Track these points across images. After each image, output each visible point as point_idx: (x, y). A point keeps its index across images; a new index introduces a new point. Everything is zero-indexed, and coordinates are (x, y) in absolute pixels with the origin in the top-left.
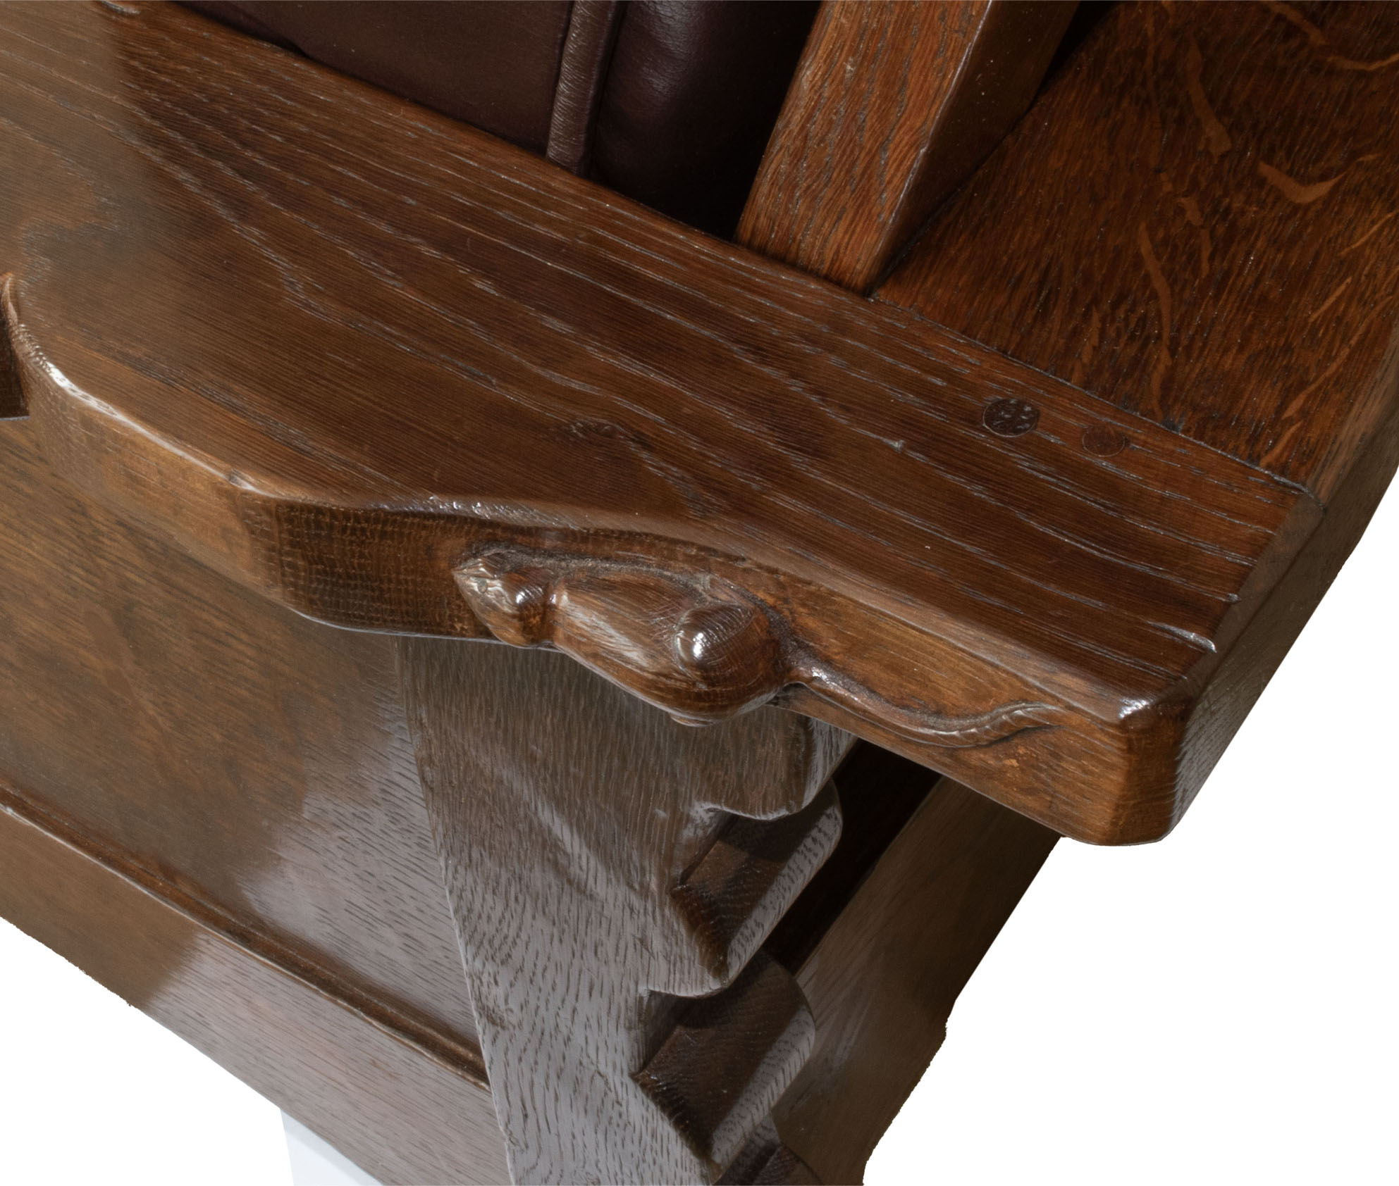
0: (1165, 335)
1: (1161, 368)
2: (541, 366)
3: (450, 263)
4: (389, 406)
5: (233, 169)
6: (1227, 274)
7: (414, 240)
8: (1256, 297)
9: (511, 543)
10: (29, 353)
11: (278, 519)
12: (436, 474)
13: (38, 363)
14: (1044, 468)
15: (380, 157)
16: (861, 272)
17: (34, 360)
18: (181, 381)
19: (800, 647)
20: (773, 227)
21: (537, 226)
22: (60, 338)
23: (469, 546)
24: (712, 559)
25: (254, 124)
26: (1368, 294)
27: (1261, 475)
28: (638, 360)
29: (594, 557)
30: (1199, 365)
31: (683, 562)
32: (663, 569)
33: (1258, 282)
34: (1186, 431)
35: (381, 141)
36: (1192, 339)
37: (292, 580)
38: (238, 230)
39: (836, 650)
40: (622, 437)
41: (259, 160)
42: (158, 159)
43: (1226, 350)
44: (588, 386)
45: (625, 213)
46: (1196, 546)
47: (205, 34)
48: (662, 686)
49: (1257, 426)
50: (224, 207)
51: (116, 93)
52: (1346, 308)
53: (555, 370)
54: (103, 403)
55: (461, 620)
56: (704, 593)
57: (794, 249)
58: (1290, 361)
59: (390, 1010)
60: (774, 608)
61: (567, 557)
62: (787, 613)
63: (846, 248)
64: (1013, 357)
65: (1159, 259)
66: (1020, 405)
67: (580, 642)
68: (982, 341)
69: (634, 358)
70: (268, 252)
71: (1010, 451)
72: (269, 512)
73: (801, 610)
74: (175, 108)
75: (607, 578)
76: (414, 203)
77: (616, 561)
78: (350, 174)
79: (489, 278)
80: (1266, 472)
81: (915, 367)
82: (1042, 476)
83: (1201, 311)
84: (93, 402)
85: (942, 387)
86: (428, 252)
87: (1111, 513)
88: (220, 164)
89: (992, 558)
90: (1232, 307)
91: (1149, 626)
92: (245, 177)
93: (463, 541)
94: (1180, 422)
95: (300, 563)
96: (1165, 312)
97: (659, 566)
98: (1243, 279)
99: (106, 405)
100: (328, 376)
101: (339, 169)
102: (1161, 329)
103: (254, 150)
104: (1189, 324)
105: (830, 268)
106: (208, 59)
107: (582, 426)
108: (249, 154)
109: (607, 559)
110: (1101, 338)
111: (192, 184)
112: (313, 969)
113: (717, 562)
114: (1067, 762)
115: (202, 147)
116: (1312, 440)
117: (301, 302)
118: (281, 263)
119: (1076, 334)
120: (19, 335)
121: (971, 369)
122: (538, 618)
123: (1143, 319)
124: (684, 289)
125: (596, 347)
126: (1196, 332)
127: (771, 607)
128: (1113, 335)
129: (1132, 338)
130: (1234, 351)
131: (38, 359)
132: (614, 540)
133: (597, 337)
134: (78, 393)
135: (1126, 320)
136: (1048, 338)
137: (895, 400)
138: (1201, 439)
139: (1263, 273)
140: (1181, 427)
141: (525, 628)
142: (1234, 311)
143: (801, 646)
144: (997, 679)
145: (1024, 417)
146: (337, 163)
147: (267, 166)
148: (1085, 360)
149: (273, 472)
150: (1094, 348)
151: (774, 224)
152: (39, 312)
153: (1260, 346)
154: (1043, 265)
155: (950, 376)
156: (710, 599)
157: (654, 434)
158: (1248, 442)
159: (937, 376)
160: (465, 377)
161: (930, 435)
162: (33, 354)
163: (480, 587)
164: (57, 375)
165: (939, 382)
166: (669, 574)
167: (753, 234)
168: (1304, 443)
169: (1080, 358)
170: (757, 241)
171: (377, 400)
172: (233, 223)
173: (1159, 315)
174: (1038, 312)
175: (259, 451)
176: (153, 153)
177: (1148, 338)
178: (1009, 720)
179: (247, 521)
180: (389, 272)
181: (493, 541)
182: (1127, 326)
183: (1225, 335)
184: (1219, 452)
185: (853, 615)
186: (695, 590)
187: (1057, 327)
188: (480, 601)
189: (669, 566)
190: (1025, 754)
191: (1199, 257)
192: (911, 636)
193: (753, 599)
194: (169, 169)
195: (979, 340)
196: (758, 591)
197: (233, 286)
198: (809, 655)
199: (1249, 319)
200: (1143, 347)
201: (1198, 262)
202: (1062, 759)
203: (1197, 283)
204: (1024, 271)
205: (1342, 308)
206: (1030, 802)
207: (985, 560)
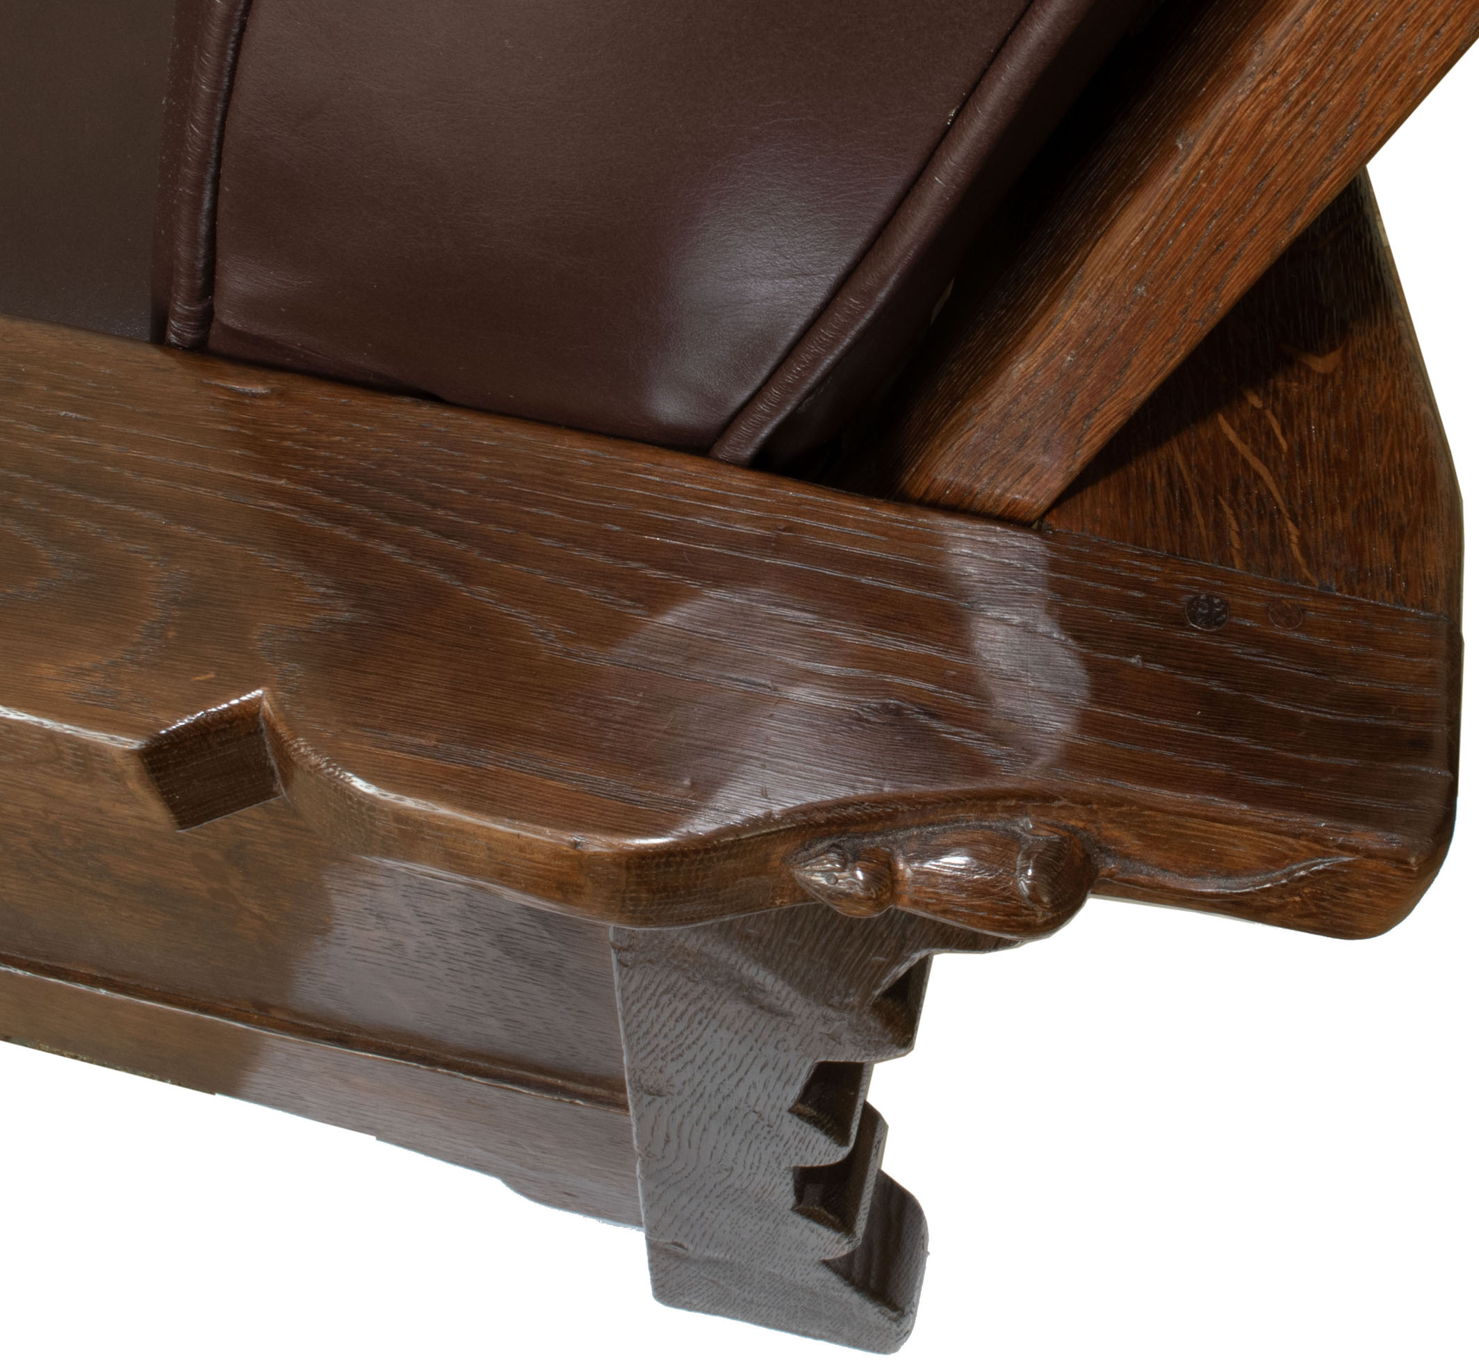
0: (1283, 510)
1: (1294, 538)
3: (679, 579)
5: (433, 531)
6: (1302, 446)
7: (634, 565)
8: (1333, 461)
10: (319, 765)
11: (628, 868)
13: (334, 773)
14: (1254, 651)
15: (567, 491)
16: (1037, 510)
17: (326, 771)
18: (485, 760)
21: (738, 526)
22: (348, 745)
23: (803, 844)
24: (1031, 805)
25: (431, 482)
26: (1410, 440)
27: (1412, 615)
28: (887, 634)
29: (918, 826)
30: (1320, 529)
31: (1002, 812)
32: (981, 820)
33: (1327, 446)
34: (1340, 590)
35: (561, 474)
36: (1303, 507)
37: (632, 908)
38: (468, 592)
39: (1136, 848)
40: (909, 712)
41: (453, 516)
42: (353, 537)
43: (1333, 512)
44: (856, 670)
45: (809, 497)
46: (1397, 690)
48: (1014, 924)
49: (1388, 573)
50: (443, 572)
51: (283, 478)
52: (1401, 457)
53: (823, 661)
54: (420, 801)
56: (1023, 833)
57: (969, 499)
58: (1383, 511)
60: (1084, 829)
62: (1094, 830)
64: (1183, 556)
65: (1246, 443)
66: (1209, 599)
67: (927, 904)
68: (1153, 548)
69: (883, 633)
70: (504, 609)
71: (1223, 643)
72: (619, 865)
73: (1109, 825)
74: (348, 481)
75: (938, 843)
76: (618, 528)
77: (938, 825)
78: (546, 513)
79: (721, 587)
80: (1413, 611)
81: (1114, 585)
82: (1256, 659)
83: (1299, 482)
84: (409, 803)
85: (1143, 598)
86: (654, 574)
87: (1322, 677)
88: (417, 529)
89: (1255, 744)
90: (1319, 473)
91: (1399, 770)
92: (449, 537)
93: (800, 841)
94: (1331, 583)
95: (644, 895)
96: (1273, 488)
97: (977, 819)
98: (1315, 448)
99: (425, 802)
100: (619, 719)
101: (534, 510)
102: (1277, 504)
103: (445, 508)
104: (1295, 495)
105: (1004, 511)
106: (357, 425)
107: (868, 709)
108: (440, 512)
109: (931, 824)
110: (1239, 523)
111: (400, 555)
113: (1035, 806)
115: (393, 516)
116: (1432, 575)
117: (559, 651)
118: (523, 615)
119: (1219, 526)
120: (299, 748)
121: (1157, 577)
122: (888, 894)
123: (1260, 498)
124: (892, 557)
125: (844, 631)
126: (1304, 502)
127: (1081, 829)
128: (1245, 517)
129: (1260, 517)
130: (1339, 510)
131: (331, 770)
132: (939, 810)
133: (843, 622)
134: (391, 797)
135: (1248, 501)
136: (1200, 533)
137: (1113, 620)
138: (1354, 595)
139: (1327, 440)
140: (1334, 587)
141: (877, 905)
142: (1322, 476)
144: (1297, 846)
145: (1218, 609)
146: (531, 505)
147: (465, 521)
148: (1236, 546)
150: (1238, 533)
151: (952, 482)
152: (314, 722)
153: (1356, 502)
154: (1164, 469)
155: (1145, 587)
156: (1030, 837)
157: (934, 702)
158: (1388, 587)
159: (1134, 589)
160: (744, 688)
161: (1155, 645)
162: (324, 765)
163: (828, 880)
164: (359, 784)
165: (1136, 594)
166: (987, 823)
167: (927, 492)
168: (1428, 579)
169: (1231, 545)
170: (931, 496)
172: (459, 586)
173: (1269, 492)
174: (1181, 512)
175: (593, 812)
176: (347, 531)
177: (1271, 515)
178: (1309, 875)
179: (591, 875)
180: (628, 603)
182: (1251, 507)
183: (1326, 499)
184: (1372, 602)
185: (1160, 821)
186: (1014, 832)
187: (1201, 521)
188: (830, 892)
189: (988, 817)
190: (1310, 892)
191: (1274, 434)
192: (1217, 828)
193: (1065, 828)
194: (370, 544)
195: (1150, 548)
196: (1069, 819)
197: (487, 650)
198: (1110, 856)
199: (1337, 480)
200: (1272, 523)
201: (1276, 438)
202: (1347, 891)
203: (1283, 456)
204: (1153, 477)
205: (1398, 456)
206: (1306, 922)
207: (1252, 746)
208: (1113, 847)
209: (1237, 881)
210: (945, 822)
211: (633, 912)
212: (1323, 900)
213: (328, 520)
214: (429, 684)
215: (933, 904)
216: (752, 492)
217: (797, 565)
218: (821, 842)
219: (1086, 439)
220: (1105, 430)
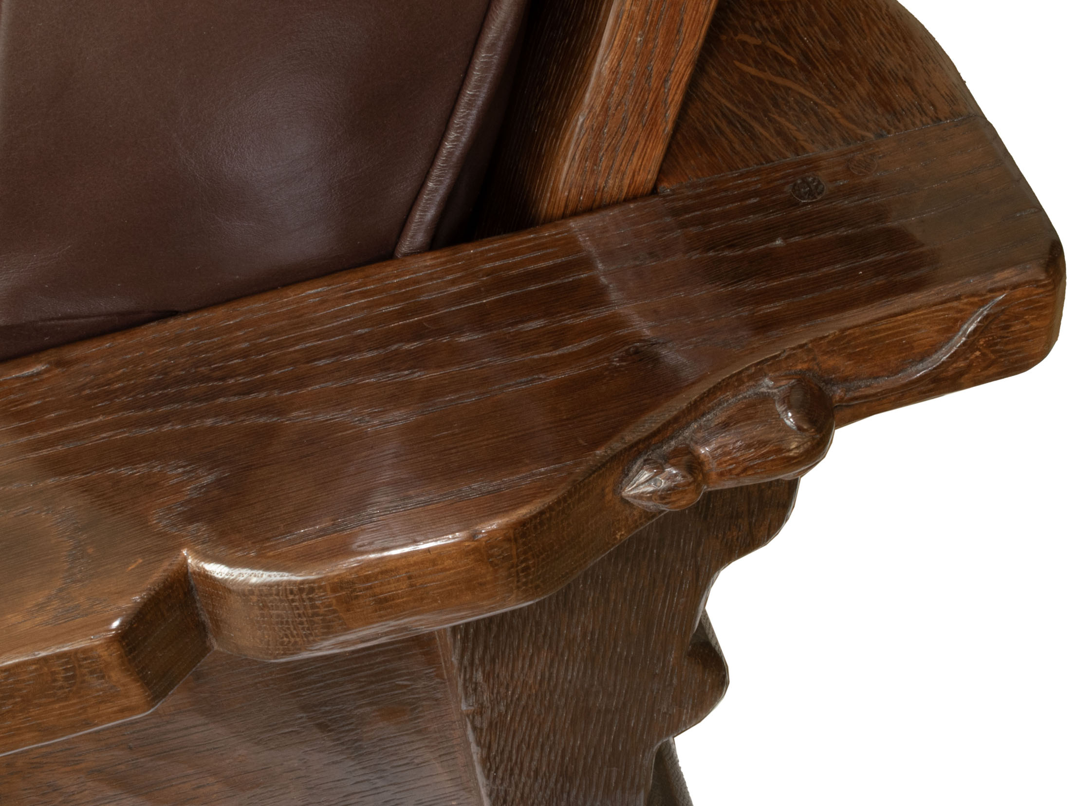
0: (818, 101)
1: (837, 115)
2: (554, 350)
3: (431, 342)
4: (506, 433)
5: (235, 395)
6: (805, 55)
7: (395, 347)
8: (833, 54)
9: (647, 448)
11: (516, 540)
12: (581, 441)
15: (312, 324)
16: (650, 180)
19: (827, 384)
20: (582, 191)
21: (450, 289)
24: (765, 366)
25: (210, 366)
27: (948, 124)
28: (599, 307)
29: (695, 420)
30: (851, 102)
31: (748, 381)
32: (736, 396)
33: (823, 47)
34: (890, 132)
35: (301, 316)
36: (831, 92)
37: (525, 580)
38: (288, 421)
39: (850, 369)
40: (646, 347)
41: (241, 380)
42: (178, 427)
43: (854, 86)
44: (593, 339)
45: (487, 248)
46: (969, 174)
47: (108, 345)
49: (916, 106)
50: (260, 417)
51: (99, 415)
52: (879, 28)
53: (566, 345)
55: (620, 529)
56: (769, 391)
57: (598, 198)
58: (888, 69)
65: (765, 71)
66: (804, 181)
68: (745, 167)
69: (596, 308)
70: (321, 418)
71: (830, 203)
72: (509, 540)
73: (824, 358)
74: (149, 394)
75: (716, 423)
76: (367, 330)
77: (709, 413)
78: (308, 345)
79: (465, 332)
80: (948, 121)
81: (733, 203)
83: (818, 79)
85: (759, 201)
86: (412, 346)
88: (222, 400)
90: (828, 66)
92: (249, 393)
93: (621, 469)
95: (531, 562)
96: (802, 91)
97: (734, 396)
98: (815, 51)
100: (451, 446)
101: (297, 348)
102: (812, 100)
103: (232, 377)
104: (820, 88)
105: (627, 193)
107: (617, 359)
108: (231, 381)
109: (703, 415)
110: (793, 124)
111: (222, 421)
113: (767, 365)
115: (197, 400)
117: (379, 425)
118: (337, 416)
119: (780, 132)
121: (760, 183)
123: (797, 102)
124: (570, 258)
125: (569, 318)
127: (807, 370)
128: (795, 118)
129: (805, 114)
130: (857, 83)
135: (791, 108)
136: (770, 142)
137: (748, 224)
139: (820, 43)
142: (831, 67)
143: (828, 382)
145: (814, 184)
146: (293, 345)
147: (252, 379)
151: (583, 188)
152: (237, 552)
153: (866, 73)
154: (719, 114)
155: (756, 193)
156: (775, 391)
158: (922, 115)
159: (750, 198)
160: (523, 387)
161: (787, 226)
165: (753, 200)
166: (741, 396)
168: (946, 97)
169: (797, 139)
170: (571, 207)
171: (495, 435)
172: (277, 420)
173: (802, 95)
174: (748, 135)
177: (812, 109)
178: (979, 325)
179: (490, 560)
180: (406, 372)
181: (639, 454)
182: (794, 110)
183: (844, 81)
185: (859, 336)
186: (762, 393)
187: (767, 135)
188: (659, 493)
189: (740, 390)
190: (985, 342)
191: (781, 56)
192: (900, 320)
193: (796, 373)
194: (194, 425)
195: (743, 168)
196: (796, 366)
197: (328, 449)
198: (834, 385)
199: (843, 65)
200: (816, 114)
201: (784, 58)
202: (1010, 326)
203: (796, 68)
204: (715, 123)
205: (876, 30)
206: (992, 370)
207: (893, 256)
208: (833, 376)
209: (930, 360)
210: (713, 408)
212: (996, 344)
213: (152, 426)
214: (302, 489)
215: (734, 468)
216: (445, 263)
217: (509, 293)
218: (635, 463)
219: (669, 100)
220: (681, 85)
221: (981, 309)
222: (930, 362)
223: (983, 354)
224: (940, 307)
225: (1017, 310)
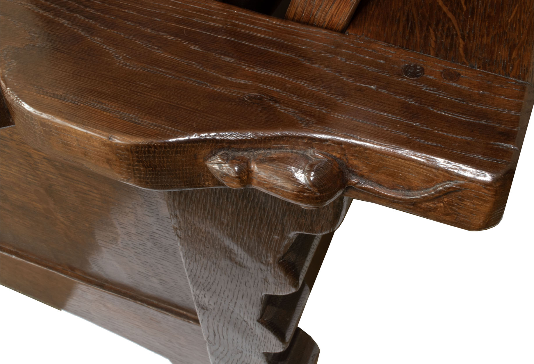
0: (459, 34)
1: (461, 46)
2: (226, 76)
3: (179, 41)
4: (169, 100)
5: (83, 16)
6: (473, 9)
7: (163, 34)
8: (487, 16)
9: (229, 148)
10: (13, 99)
11: (132, 152)
12: (194, 124)
13: (18, 102)
14: (432, 89)
15: (141, 4)
16: (341, 24)
17: (16, 102)
18: (80, 102)
19: (350, 172)
20: (304, 11)
21: (210, 23)
22: (25, 91)
23: (211, 152)
24: (314, 143)
26: (526, 10)
27: (512, 80)
28: (264, 68)
29: (264, 149)
30: (475, 43)
31: (302, 145)
32: (292, 149)
33: (485, 10)
34: (479, 68)
36: (469, 34)
37: (138, 175)
38: (91, 39)
39: (365, 171)
40: (266, 99)
41: (92, 11)
42: (51, 16)
43: (483, 36)
44: (247, 81)
45: (243, 14)
46: (498, 111)
48: (302, 196)
49: (504, 63)
50: (83, 31)
53: (232, 77)
54: (49, 115)
55: (208, 181)
56: (311, 157)
57: (312, 19)
58: (507, 37)
59: (155, 302)
60: (340, 158)
61: (252, 150)
62: (345, 160)
63: (336, 15)
64: (406, 48)
65: (447, 6)
66: (415, 66)
67: (264, 184)
68: (393, 44)
69: (262, 68)
70: (104, 46)
71: (417, 84)
72: (127, 150)
73: (351, 158)
75: (271, 156)
76: (159, 20)
77: (273, 149)
78: (131, 12)
79: (196, 45)
80: (513, 79)
81: (372, 57)
82: (432, 92)
83: (469, 23)
84: (45, 116)
85: (383, 63)
86: (170, 38)
87: (463, 102)
88: (77, 15)
89: (424, 126)
90: (479, 20)
91: (492, 144)
92: (89, 19)
93: (209, 150)
94: (475, 65)
95: (142, 168)
96: (456, 25)
97: (291, 149)
98: (479, 10)
99: (51, 116)
100: (141, 91)
101: (126, 11)
102: (456, 31)
103: (90, 8)
104: (466, 29)
105: (328, 25)
107: (248, 97)
108: (88, 10)
109: (269, 149)
110: (436, 38)
111: (68, 24)
112: (127, 293)
113: (315, 143)
114: (466, 202)
115: (69, 9)
116: (526, 65)
117: (122, 64)
118: (111, 50)
119: (426, 38)
120: (7, 92)
121: (393, 55)
122: (246, 177)
123: (448, 29)
124: (274, 39)
125: (246, 66)
126: (469, 31)
127: (338, 158)
128: (440, 36)
129: (447, 36)
130: (486, 36)
131: (17, 101)
132: (272, 141)
133: (245, 62)
134: (38, 113)
135: (443, 29)
136: (417, 40)
137: (368, 71)
138: (485, 70)
139: (486, 6)
140: (476, 67)
141: (241, 181)
142: (480, 22)
143: (351, 172)
144: (437, 174)
145: (418, 71)
146: (126, 9)
147: (97, 13)
148: (433, 46)
149: (127, 133)
150: (435, 41)
151: (304, 10)
152: (15, 82)
153: (494, 33)
154: (406, 14)
155: (386, 59)
156: (314, 159)
157: (279, 96)
158: (503, 69)
159: (381, 59)
160: (196, 84)
161: (385, 82)
162: (15, 99)
163: (219, 168)
164: (27, 107)
165: (382, 61)
166: (295, 151)
167: (295, 15)
168: (523, 67)
169: (431, 46)
171: (163, 98)
172: (88, 37)
173: (454, 27)
174: (410, 31)
175: (119, 126)
176: (49, 14)
177: (453, 35)
178: (443, 189)
179: (118, 155)
180: (156, 48)
181: (223, 148)
182: (444, 32)
183: (480, 31)
184: (494, 74)
186: (307, 156)
187: (419, 36)
188: (220, 173)
189: (295, 148)
190: (447, 201)
191: (461, 3)
192: (400, 162)
193: (331, 156)
194: (57, 19)
195: (392, 44)
196: (333, 153)
197: (93, 61)
198: (354, 175)
199: (487, 24)
200: (452, 39)
201: (461, 5)
202: (464, 201)
203: (463, 13)
204: (400, 16)
205: (519, 16)
206: (447, 218)
207: (422, 127)
208: (355, 170)
209: (413, 193)
210: (276, 148)
211: (139, 177)
212: (454, 206)
213: (43, 10)
214: (66, 72)
215: (266, 184)
216: (219, 10)
217: (232, 39)
218: (220, 152)
221: (449, 182)
222: (412, 194)
223: (445, 207)
224: (425, 168)
225: (470, 194)
